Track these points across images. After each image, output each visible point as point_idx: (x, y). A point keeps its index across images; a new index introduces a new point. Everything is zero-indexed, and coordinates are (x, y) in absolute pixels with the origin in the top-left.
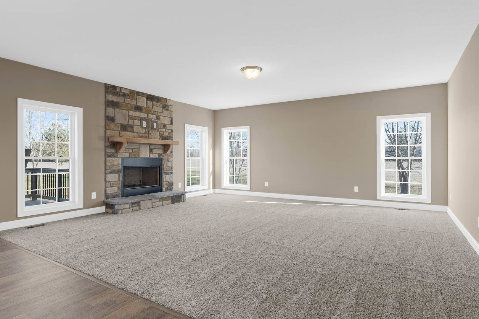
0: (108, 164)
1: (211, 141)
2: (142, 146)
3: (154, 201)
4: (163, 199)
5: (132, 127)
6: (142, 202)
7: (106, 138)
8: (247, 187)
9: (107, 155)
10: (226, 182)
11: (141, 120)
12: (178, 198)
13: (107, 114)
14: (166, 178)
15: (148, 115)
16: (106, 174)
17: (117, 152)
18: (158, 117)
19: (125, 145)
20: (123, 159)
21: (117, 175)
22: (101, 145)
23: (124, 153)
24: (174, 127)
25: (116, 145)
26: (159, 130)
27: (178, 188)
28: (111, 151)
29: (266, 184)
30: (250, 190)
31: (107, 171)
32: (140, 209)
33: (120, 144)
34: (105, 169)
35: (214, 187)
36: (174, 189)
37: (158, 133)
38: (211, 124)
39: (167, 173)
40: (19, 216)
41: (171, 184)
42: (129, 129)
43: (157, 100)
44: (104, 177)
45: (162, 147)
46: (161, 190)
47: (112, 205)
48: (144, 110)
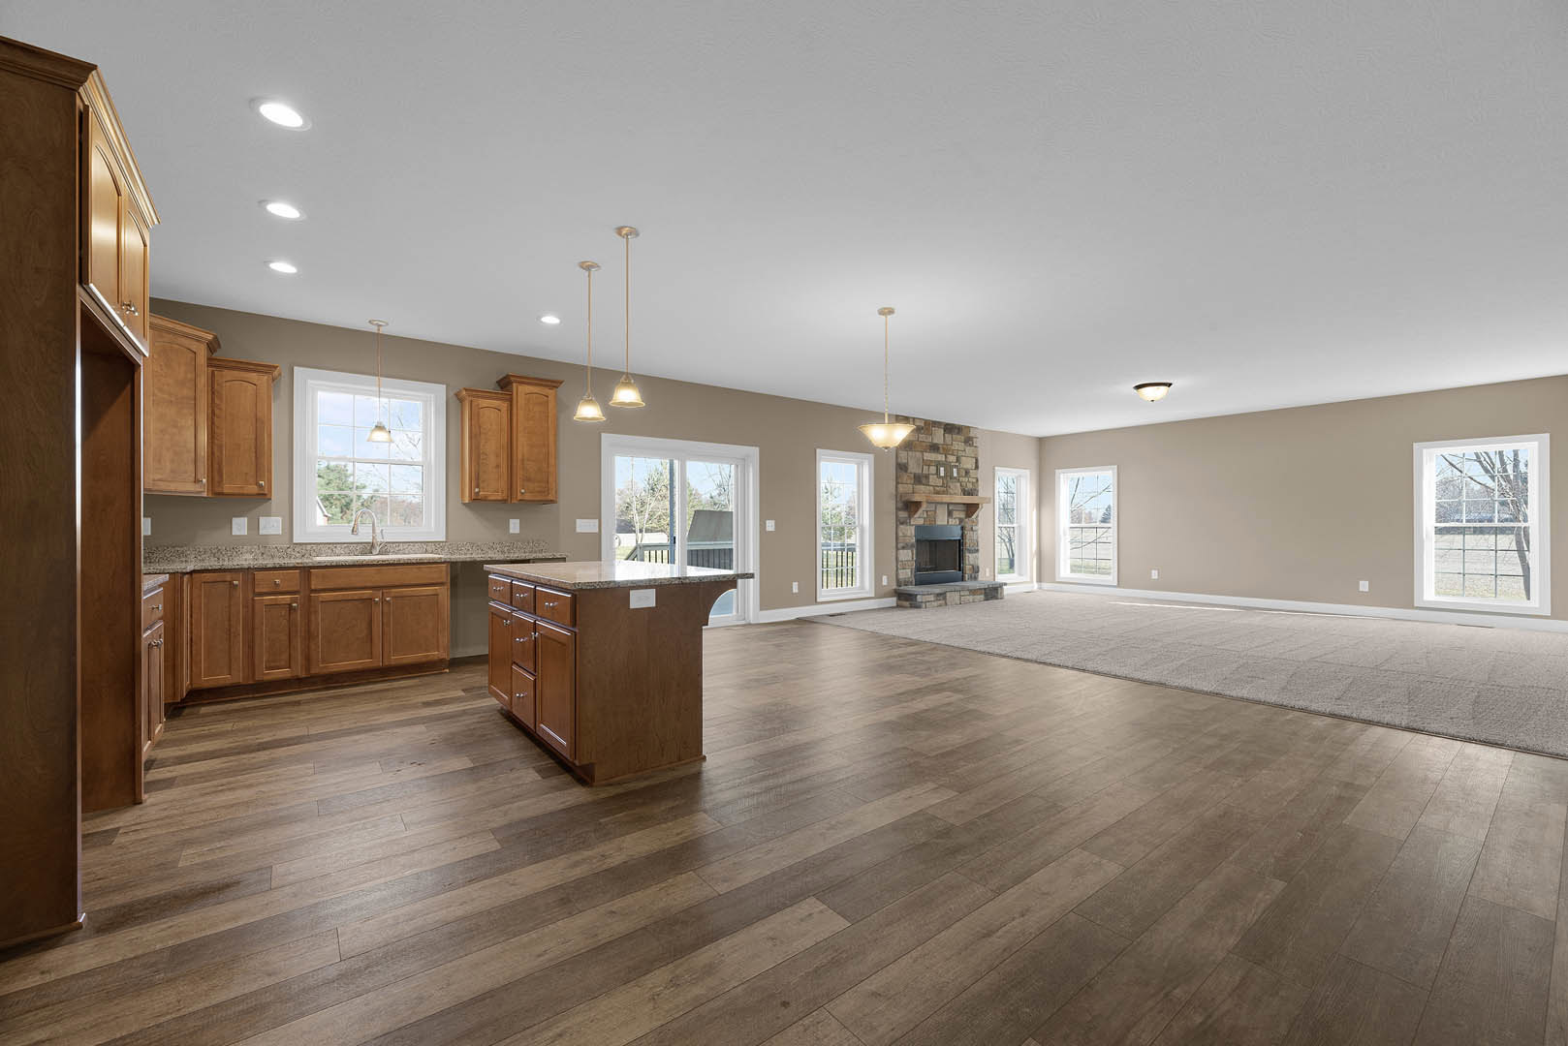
0: (900, 534)
1: (1034, 494)
2: (939, 506)
3: (962, 594)
4: (973, 592)
5: (927, 477)
6: (948, 594)
7: (898, 496)
8: (1112, 579)
9: (900, 522)
10: (1064, 571)
11: (938, 465)
12: (993, 592)
13: (899, 460)
14: (970, 559)
15: (946, 457)
16: (897, 549)
17: (910, 517)
18: (958, 460)
19: (924, 506)
20: (918, 528)
21: (910, 551)
22: (892, 506)
23: (918, 519)
24: (980, 474)
25: (910, 506)
26: (961, 479)
27: (985, 577)
28: (903, 514)
29: (1155, 574)
30: (1119, 586)
31: (900, 545)
32: (946, 604)
33: (918, 504)
34: (897, 543)
35: (1040, 580)
36: (980, 578)
37: (959, 484)
38: (1034, 462)
39: (970, 552)
40: (818, 600)
41: (976, 570)
42: (924, 481)
43: (956, 431)
44: (894, 554)
45: (962, 508)
46: (963, 580)
47: (911, 595)
48: (941, 450)
